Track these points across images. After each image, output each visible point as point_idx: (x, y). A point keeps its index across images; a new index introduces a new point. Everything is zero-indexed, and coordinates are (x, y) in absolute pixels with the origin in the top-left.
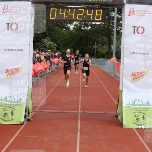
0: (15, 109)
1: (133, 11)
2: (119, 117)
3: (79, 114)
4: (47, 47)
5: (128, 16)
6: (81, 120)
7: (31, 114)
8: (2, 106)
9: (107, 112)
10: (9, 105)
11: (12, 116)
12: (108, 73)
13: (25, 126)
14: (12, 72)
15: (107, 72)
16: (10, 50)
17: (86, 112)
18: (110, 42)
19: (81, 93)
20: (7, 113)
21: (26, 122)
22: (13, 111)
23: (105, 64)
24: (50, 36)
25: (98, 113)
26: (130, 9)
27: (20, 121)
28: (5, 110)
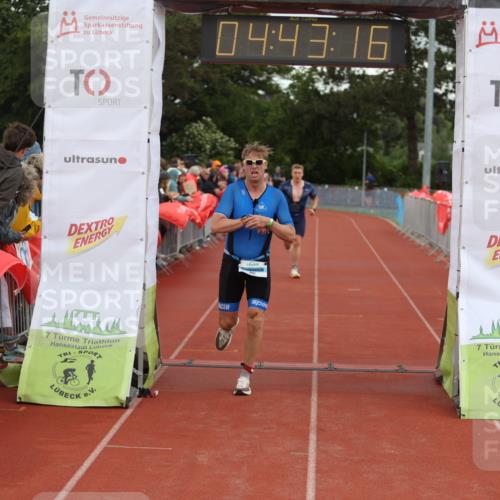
0: (100, 356)
1: (494, 30)
2: (447, 385)
3: (315, 373)
4: (205, 150)
5: (478, 46)
6: (320, 394)
7: (155, 372)
8: (58, 345)
9: (407, 368)
10: (81, 344)
11: (90, 378)
12: (409, 238)
13: (132, 414)
14: (89, 233)
15: (404, 234)
16: (83, 159)
17: (336, 366)
18: (414, 134)
19: (320, 304)
20: (74, 370)
21: (136, 402)
22: (92, 361)
23: (397, 208)
24: (217, 113)
25: (376, 371)
26: (484, 23)
27: (117, 398)
28: (66, 360)
